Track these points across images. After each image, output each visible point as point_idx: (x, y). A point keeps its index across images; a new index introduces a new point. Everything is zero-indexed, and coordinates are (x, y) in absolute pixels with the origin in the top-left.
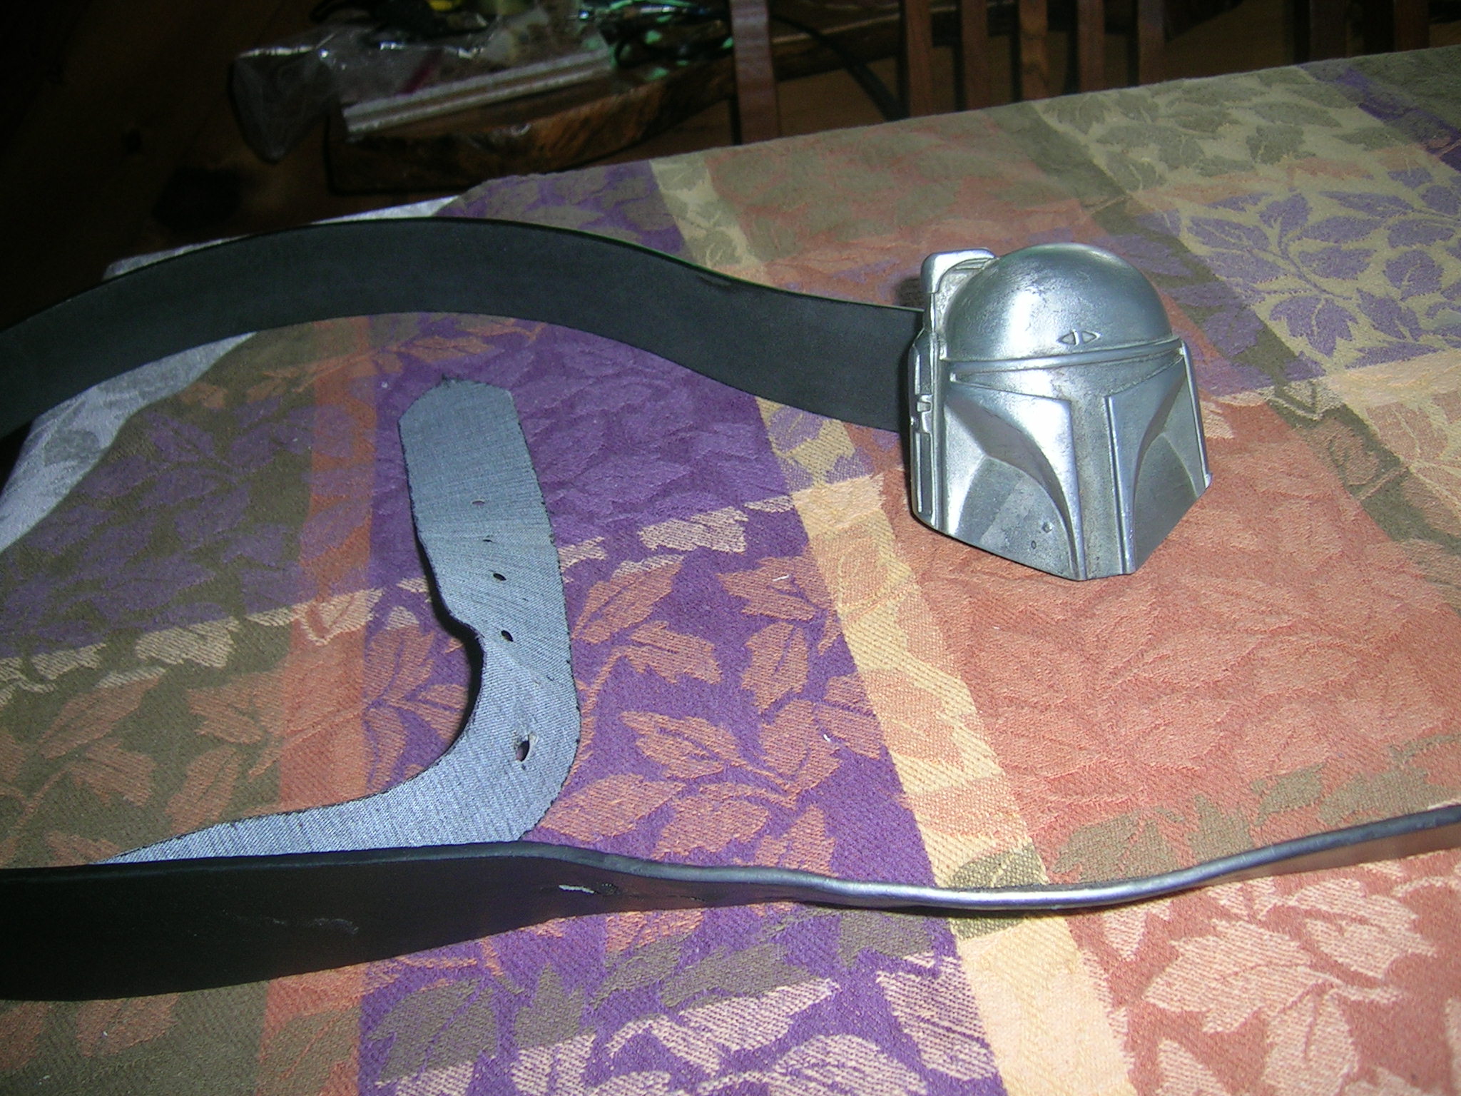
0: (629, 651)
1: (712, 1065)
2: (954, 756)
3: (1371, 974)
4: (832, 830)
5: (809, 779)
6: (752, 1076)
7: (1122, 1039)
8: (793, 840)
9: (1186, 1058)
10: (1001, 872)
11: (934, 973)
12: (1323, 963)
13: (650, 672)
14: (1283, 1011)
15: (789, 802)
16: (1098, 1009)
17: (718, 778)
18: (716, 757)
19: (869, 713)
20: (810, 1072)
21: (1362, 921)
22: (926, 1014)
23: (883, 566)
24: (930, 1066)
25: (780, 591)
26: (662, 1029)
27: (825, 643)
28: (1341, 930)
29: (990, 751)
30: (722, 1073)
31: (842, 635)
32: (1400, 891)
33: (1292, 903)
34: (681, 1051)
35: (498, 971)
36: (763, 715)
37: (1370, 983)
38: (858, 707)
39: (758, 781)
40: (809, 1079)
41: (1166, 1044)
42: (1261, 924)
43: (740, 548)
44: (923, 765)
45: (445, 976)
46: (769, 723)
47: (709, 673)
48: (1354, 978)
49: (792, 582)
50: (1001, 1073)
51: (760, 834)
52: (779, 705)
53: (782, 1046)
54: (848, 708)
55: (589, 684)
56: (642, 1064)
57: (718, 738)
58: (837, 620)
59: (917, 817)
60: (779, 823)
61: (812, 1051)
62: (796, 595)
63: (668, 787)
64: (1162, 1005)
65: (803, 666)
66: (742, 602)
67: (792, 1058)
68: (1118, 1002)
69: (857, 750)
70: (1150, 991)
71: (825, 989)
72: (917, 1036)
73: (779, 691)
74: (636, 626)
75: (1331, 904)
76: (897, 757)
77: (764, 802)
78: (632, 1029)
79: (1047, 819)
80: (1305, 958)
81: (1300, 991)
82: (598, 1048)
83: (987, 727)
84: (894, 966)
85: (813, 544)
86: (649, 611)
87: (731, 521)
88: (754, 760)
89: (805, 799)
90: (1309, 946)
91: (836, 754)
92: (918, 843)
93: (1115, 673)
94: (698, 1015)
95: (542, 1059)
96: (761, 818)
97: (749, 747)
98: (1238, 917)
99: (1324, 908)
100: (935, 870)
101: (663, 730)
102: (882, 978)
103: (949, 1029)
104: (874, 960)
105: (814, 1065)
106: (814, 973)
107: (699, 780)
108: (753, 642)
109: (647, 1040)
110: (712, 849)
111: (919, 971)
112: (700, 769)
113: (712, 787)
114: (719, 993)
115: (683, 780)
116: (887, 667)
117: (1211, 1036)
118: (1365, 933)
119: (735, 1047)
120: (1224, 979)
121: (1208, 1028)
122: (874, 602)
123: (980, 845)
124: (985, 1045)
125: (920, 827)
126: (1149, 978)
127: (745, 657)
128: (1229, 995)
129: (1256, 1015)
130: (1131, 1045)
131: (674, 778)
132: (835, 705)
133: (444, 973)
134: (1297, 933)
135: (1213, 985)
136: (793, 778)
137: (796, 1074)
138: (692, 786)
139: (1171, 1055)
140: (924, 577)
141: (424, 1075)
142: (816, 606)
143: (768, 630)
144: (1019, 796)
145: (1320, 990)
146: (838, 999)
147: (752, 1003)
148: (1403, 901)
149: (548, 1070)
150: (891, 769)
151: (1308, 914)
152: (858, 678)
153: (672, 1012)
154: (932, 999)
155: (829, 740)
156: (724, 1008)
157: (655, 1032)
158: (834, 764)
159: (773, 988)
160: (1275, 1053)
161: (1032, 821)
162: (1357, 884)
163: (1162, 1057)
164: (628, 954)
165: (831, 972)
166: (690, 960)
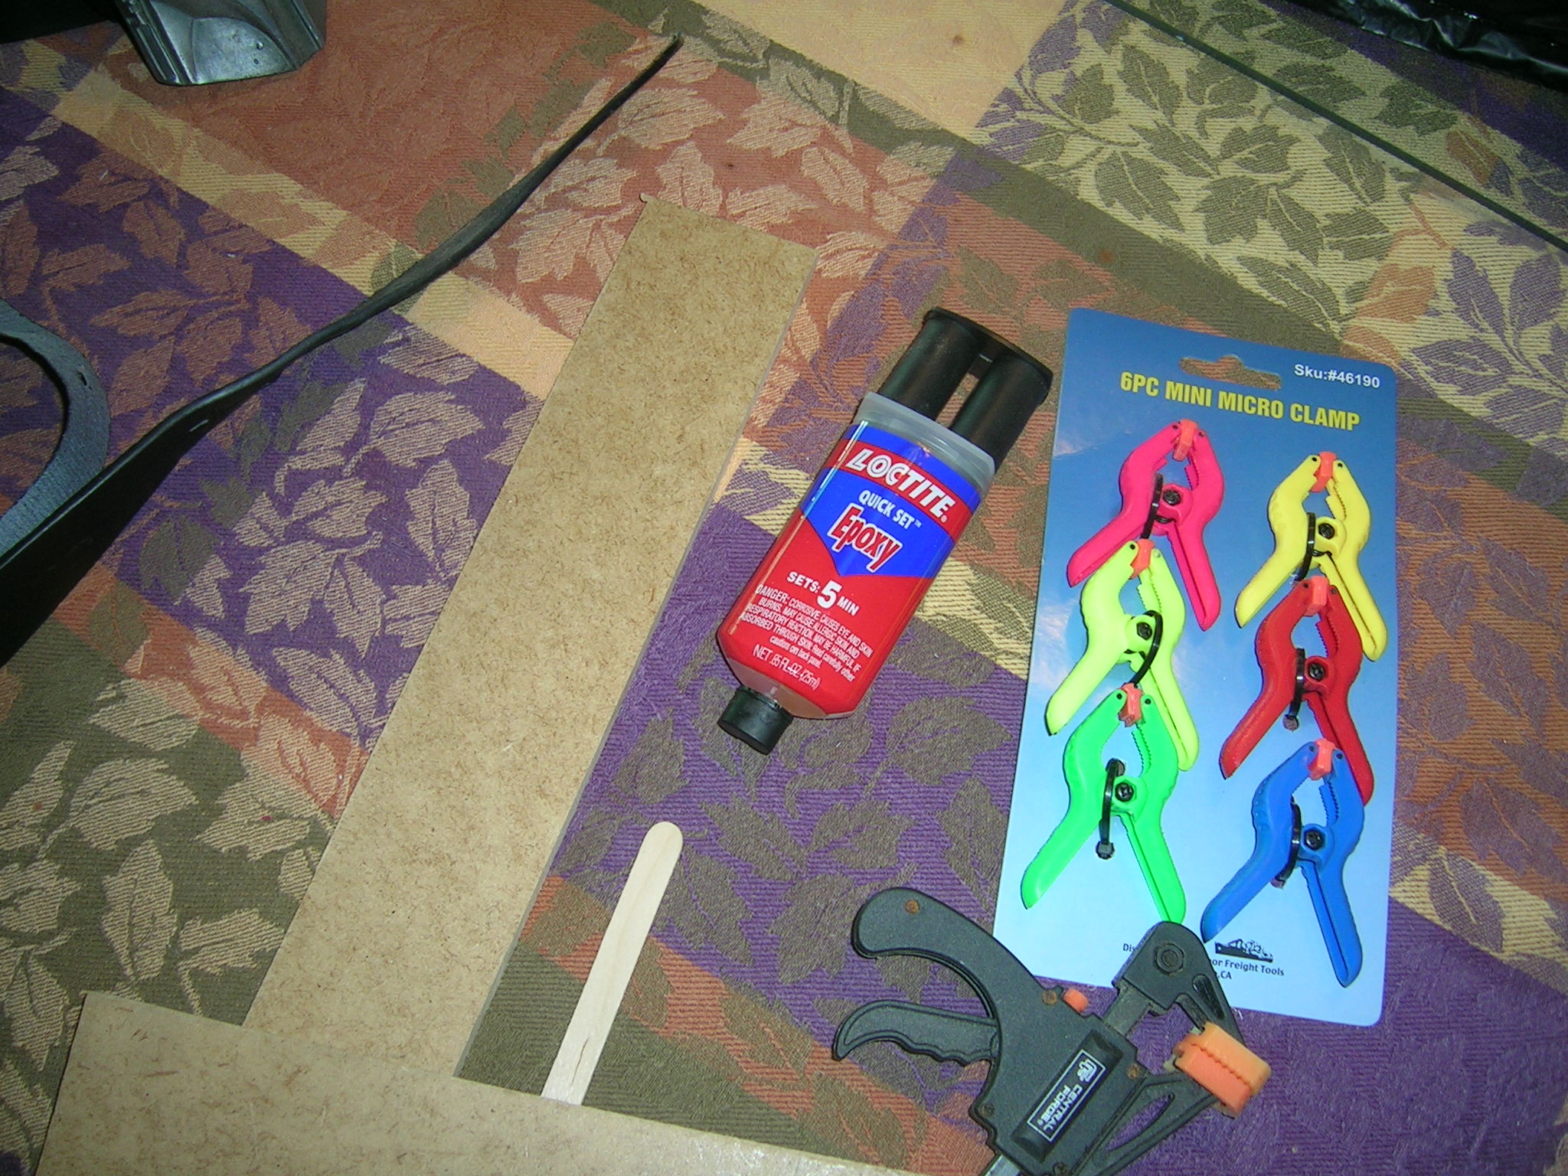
0: (51, 282)
1: (339, 460)
2: (313, 221)
3: (614, 203)
4: (284, 304)
5: (244, 284)
6: (364, 449)
7: (524, 309)
8: (267, 323)
9: (560, 298)
10: (394, 267)
11: (406, 340)
12: (590, 212)
13: (80, 287)
14: (588, 246)
15: (244, 305)
16: (501, 302)
17: (189, 320)
18: (175, 309)
19: (241, 226)
20: (390, 428)
21: (593, 179)
22: (421, 362)
23: (163, 129)
24: (445, 383)
25: (111, 184)
26: (297, 463)
27: (173, 199)
28: (586, 190)
29: (330, 204)
30: (348, 461)
31: (179, 189)
32: (600, 151)
33: (553, 191)
34: (316, 466)
35: (176, 505)
36: (179, 266)
37: (618, 208)
38: (231, 227)
39: (217, 305)
40: (392, 430)
41: (546, 298)
42: (546, 210)
43: (54, 171)
44: (300, 236)
45: (149, 529)
46: (187, 269)
47: (119, 262)
48: (609, 211)
49: (112, 173)
50: (482, 363)
51: (245, 333)
52: (182, 254)
53: (365, 427)
54: (226, 230)
55: (48, 319)
56: (304, 486)
57: (164, 297)
58: (167, 181)
59: (324, 266)
60: (251, 321)
61: (381, 416)
62: (123, 181)
63: (166, 343)
64: (530, 280)
65: (173, 222)
66: (96, 206)
67: (375, 427)
68: (509, 293)
69: (254, 251)
70: (519, 277)
71: (360, 385)
72: (426, 374)
73: (174, 246)
74: (39, 265)
75: (572, 179)
76: (281, 241)
77: (230, 314)
78: (280, 477)
79: (394, 223)
80: (579, 215)
81: (589, 232)
82: (272, 496)
83: (316, 191)
84: (383, 351)
85: (102, 140)
86: (37, 250)
87: (28, 156)
88: (201, 295)
89: (251, 297)
90: (577, 208)
91: (245, 262)
92: (338, 281)
93: (362, 116)
94: (308, 442)
95: (250, 524)
96: (238, 325)
97: (189, 290)
98: (532, 214)
99: (570, 183)
100: (359, 288)
101: (127, 315)
102: (383, 360)
103: (438, 361)
104: (371, 354)
105: (389, 424)
106: (346, 382)
107: (179, 328)
108: (126, 227)
109: (293, 474)
110: (226, 359)
111: (397, 344)
112: (173, 321)
113: (192, 326)
114: (307, 425)
115: (172, 334)
116: (227, 191)
117: (564, 280)
118: (598, 184)
119: (342, 444)
120: (548, 249)
121: (560, 278)
122: (180, 156)
123: (372, 259)
124: (464, 355)
125: (330, 270)
126: (513, 271)
127: (132, 236)
128: (557, 256)
129: (577, 256)
130: (530, 310)
131: (164, 337)
132: (216, 233)
133: (148, 528)
134: (567, 206)
135: (546, 255)
136: (233, 291)
137: (384, 433)
138: (179, 333)
139: (552, 301)
140: (196, 121)
141: (196, 580)
142: (145, 180)
143: (129, 214)
144: (367, 220)
145: (597, 226)
146: (370, 386)
147: (327, 418)
148: (605, 156)
149: (258, 526)
150: (284, 250)
151: (564, 191)
152: (214, 209)
153: (292, 451)
154: (417, 352)
155: (233, 256)
156: (317, 431)
157: (294, 467)
158: (249, 268)
159: (332, 403)
160: (599, 270)
161: (387, 228)
162: (577, 161)
163: (549, 305)
164: (238, 442)
165: (354, 376)
166: (275, 421)
